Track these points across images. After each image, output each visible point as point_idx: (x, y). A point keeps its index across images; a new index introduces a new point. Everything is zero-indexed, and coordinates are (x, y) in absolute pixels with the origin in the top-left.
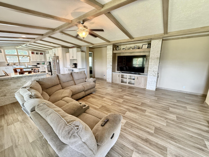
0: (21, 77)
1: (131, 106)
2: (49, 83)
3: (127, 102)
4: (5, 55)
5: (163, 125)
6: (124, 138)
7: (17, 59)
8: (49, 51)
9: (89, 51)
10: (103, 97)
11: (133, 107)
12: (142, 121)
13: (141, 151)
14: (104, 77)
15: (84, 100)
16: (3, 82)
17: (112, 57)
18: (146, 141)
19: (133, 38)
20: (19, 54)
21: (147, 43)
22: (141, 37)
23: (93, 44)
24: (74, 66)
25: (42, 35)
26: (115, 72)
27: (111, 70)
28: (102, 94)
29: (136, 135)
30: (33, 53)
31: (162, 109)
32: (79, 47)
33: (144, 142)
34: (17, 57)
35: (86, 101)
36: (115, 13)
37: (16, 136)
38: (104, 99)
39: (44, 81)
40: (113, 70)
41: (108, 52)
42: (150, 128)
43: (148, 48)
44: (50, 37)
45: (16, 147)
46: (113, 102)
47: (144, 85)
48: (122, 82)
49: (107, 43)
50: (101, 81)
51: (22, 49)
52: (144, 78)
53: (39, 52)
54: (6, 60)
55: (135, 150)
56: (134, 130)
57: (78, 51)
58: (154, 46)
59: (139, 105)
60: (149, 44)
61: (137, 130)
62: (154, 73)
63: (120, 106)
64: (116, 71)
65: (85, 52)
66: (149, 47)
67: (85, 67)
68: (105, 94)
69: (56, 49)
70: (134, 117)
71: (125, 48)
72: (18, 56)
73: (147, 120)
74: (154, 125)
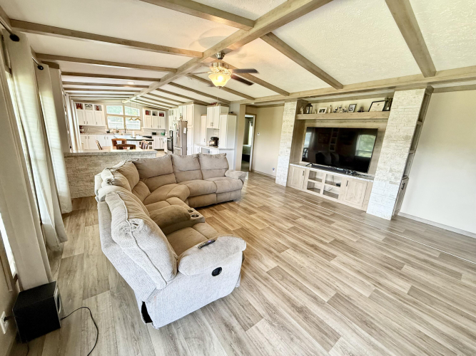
0: (117, 154)
1: (304, 242)
2: (153, 169)
3: (299, 231)
4: (107, 115)
5: (361, 295)
6: (255, 292)
7: (123, 123)
8: (174, 110)
9: (246, 113)
10: (251, 212)
11: (307, 244)
12: (314, 275)
13: (278, 323)
14: (273, 173)
15: (212, 211)
16: (90, 159)
17: (292, 128)
18: (301, 310)
19: (342, 87)
20: (126, 114)
21: (383, 99)
22: (362, 83)
23: (254, 99)
24: (213, 143)
25: (159, 80)
26: (298, 164)
27: (288, 158)
28: (253, 207)
29: (284, 295)
30: (147, 113)
31: (380, 262)
32: (225, 103)
33: (293, 311)
34: (123, 118)
35: (216, 213)
36: (284, 33)
37: (91, 243)
38: (252, 216)
39: (146, 164)
40: (293, 159)
41: (285, 118)
42: (322, 292)
43: (384, 110)
44: (171, 83)
45: (88, 256)
46: (268, 226)
47: (361, 202)
48: (311, 188)
49: (283, 97)
50: (263, 180)
51: (129, 105)
52: (365, 185)
53: (158, 112)
54: (107, 124)
55: (267, 317)
56: (285, 285)
57: (222, 113)
58: (401, 107)
59: (325, 244)
60: (389, 102)
61: (292, 287)
62: (393, 175)
63: (279, 236)
64: (301, 162)
65: (235, 115)
66: (388, 109)
67: (233, 148)
68: (260, 208)
69: (184, 106)
70: (299, 263)
71: (326, 108)
72: (124, 116)
73: (326, 276)
74: (336, 289)
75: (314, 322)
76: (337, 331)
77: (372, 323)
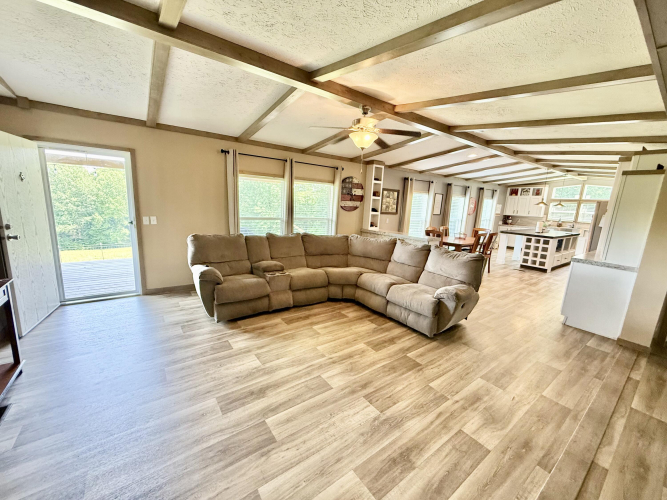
4: (550, 201)
7: (575, 212)
18: (262, 392)
20: (586, 197)
33: (263, 386)
54: (547, 213)
72: (579, 202)
74: (283, 444)
75: (245, 397)
76: (229, 414)
77: (221, 460)
